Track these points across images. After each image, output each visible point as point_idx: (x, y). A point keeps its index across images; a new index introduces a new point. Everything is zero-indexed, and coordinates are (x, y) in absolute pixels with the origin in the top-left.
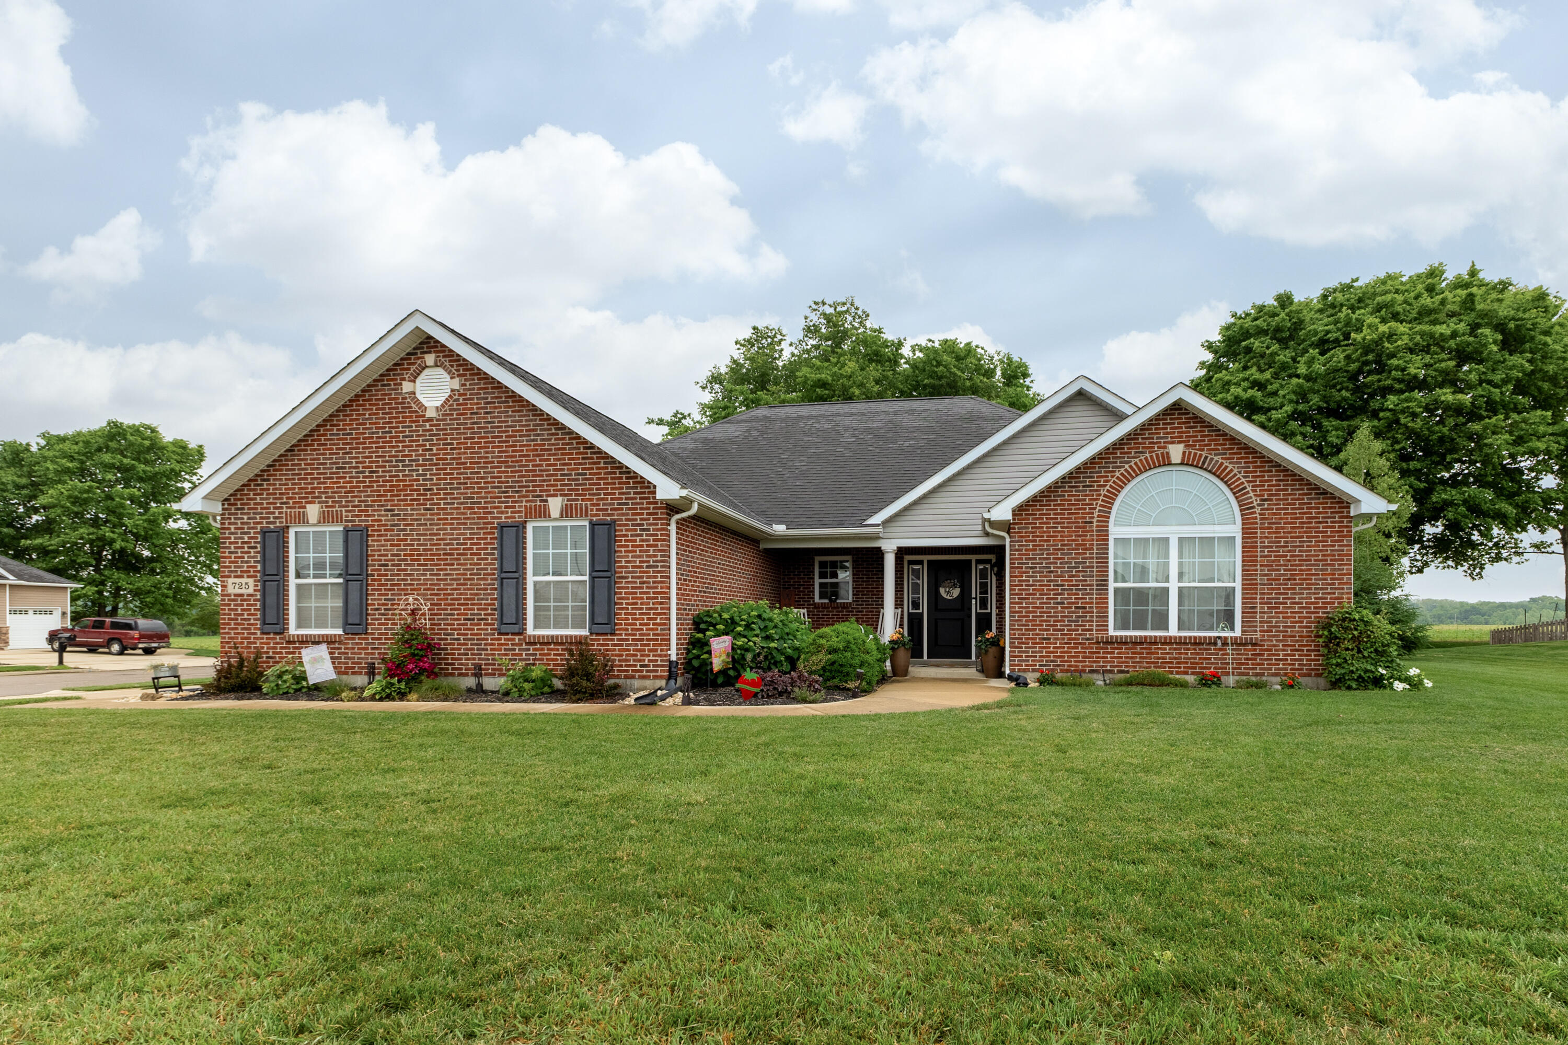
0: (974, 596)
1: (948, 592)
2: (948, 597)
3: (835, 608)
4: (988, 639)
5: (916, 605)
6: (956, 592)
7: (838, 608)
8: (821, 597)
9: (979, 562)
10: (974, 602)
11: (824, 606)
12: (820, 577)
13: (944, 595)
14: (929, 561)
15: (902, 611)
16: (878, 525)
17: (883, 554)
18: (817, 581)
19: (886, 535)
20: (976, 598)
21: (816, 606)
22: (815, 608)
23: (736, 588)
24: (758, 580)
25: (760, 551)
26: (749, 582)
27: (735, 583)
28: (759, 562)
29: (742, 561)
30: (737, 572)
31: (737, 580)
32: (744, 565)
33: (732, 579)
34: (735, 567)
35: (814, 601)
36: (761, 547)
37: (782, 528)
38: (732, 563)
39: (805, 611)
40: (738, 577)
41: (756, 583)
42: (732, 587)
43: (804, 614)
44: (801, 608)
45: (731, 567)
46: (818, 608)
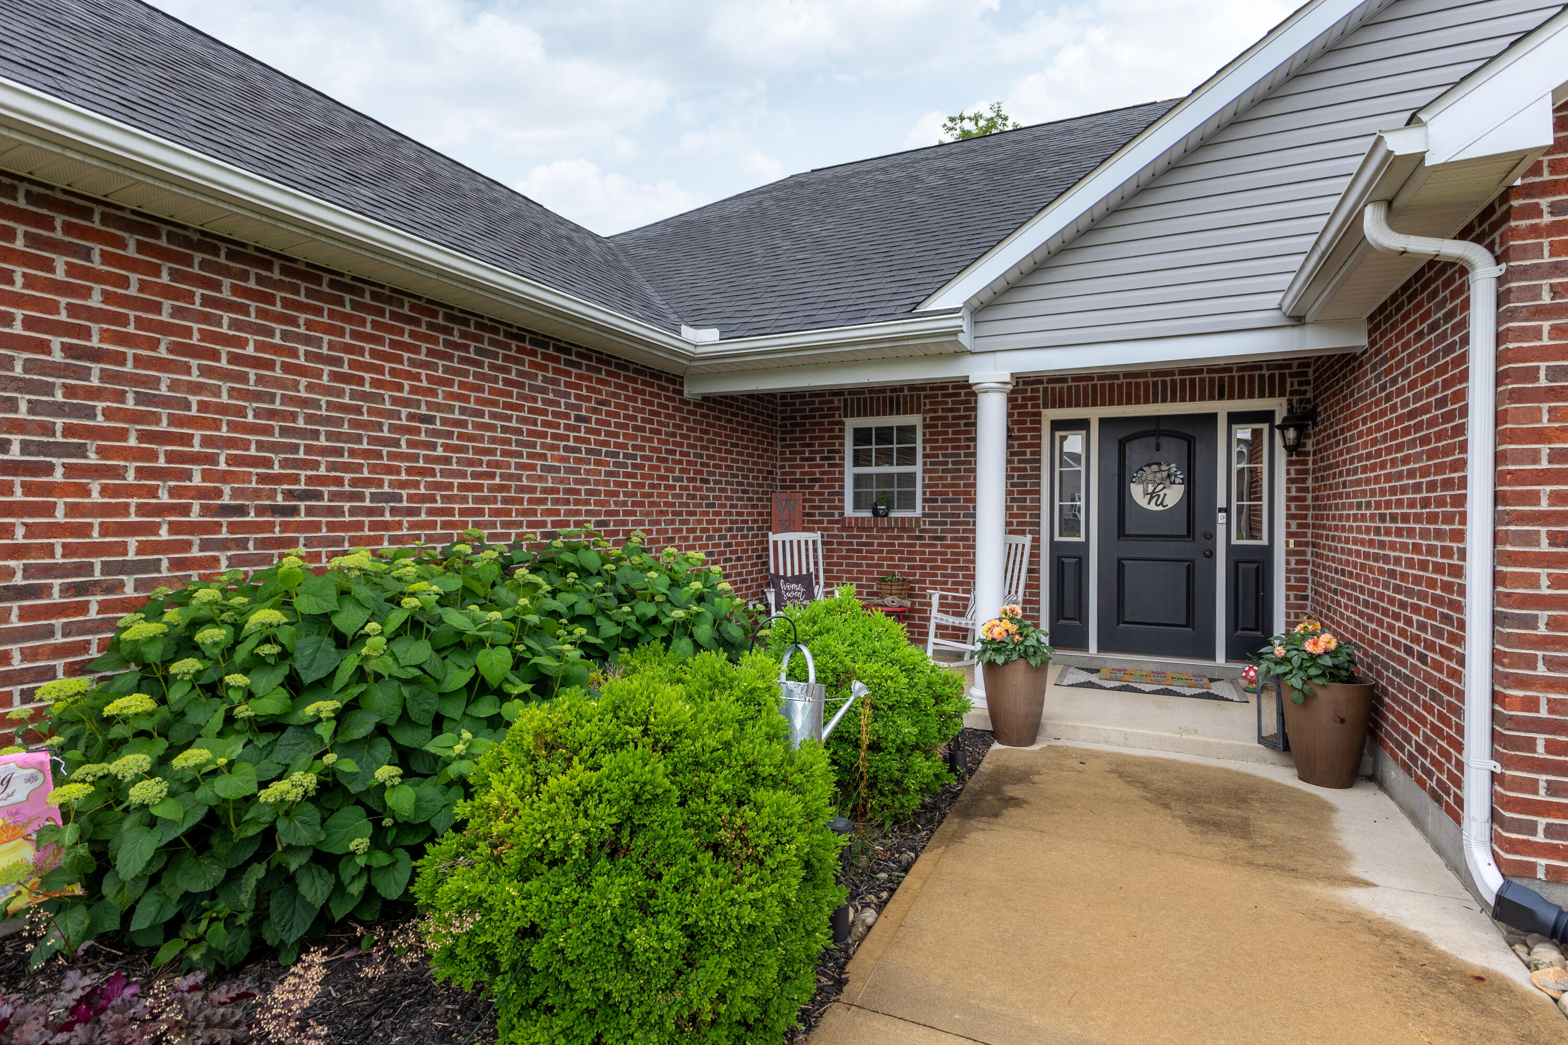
0: (1221, 502)
1: (1153, 495)
2: (1152, 507)
3: (884, 529)
4: (1313, 657)
5: (1070, 524)
6: (1174, 495)
7: (890, 529)
8: (857, 506)
9: (1235, 418)
10: (1221, 518)
11: (861, 525)
12: (857, 463)
13: (1142, 501)
14: (1103, 422)
15: (1036, 540)
16: (957, 310)
17: (974, 394)
18: (850, 471)
19: (982, 344)
20: (1227, 510)
21: (845, 524)
22: (844, 529)
23: (545, 490)
24: (672, 470)
25: (687, 403)
26: (627, 475)
27: (541, 479)
28: (679, 427)
29: (587, 420)
30: (555, 448)
31: (556, 470)
32: (597, 432)
33: (520, 466)
34: (544, 435)
35: (842, 514)
36: (692, 390)
37: (710, 335)
38: (521, 420)
39: (817, 536)
40: (565, 459)
41: (661, 478)
42: (521, 489)
43: (814, 542)
44: (812, 530)
45: (518, 431)
46: (850, 528)
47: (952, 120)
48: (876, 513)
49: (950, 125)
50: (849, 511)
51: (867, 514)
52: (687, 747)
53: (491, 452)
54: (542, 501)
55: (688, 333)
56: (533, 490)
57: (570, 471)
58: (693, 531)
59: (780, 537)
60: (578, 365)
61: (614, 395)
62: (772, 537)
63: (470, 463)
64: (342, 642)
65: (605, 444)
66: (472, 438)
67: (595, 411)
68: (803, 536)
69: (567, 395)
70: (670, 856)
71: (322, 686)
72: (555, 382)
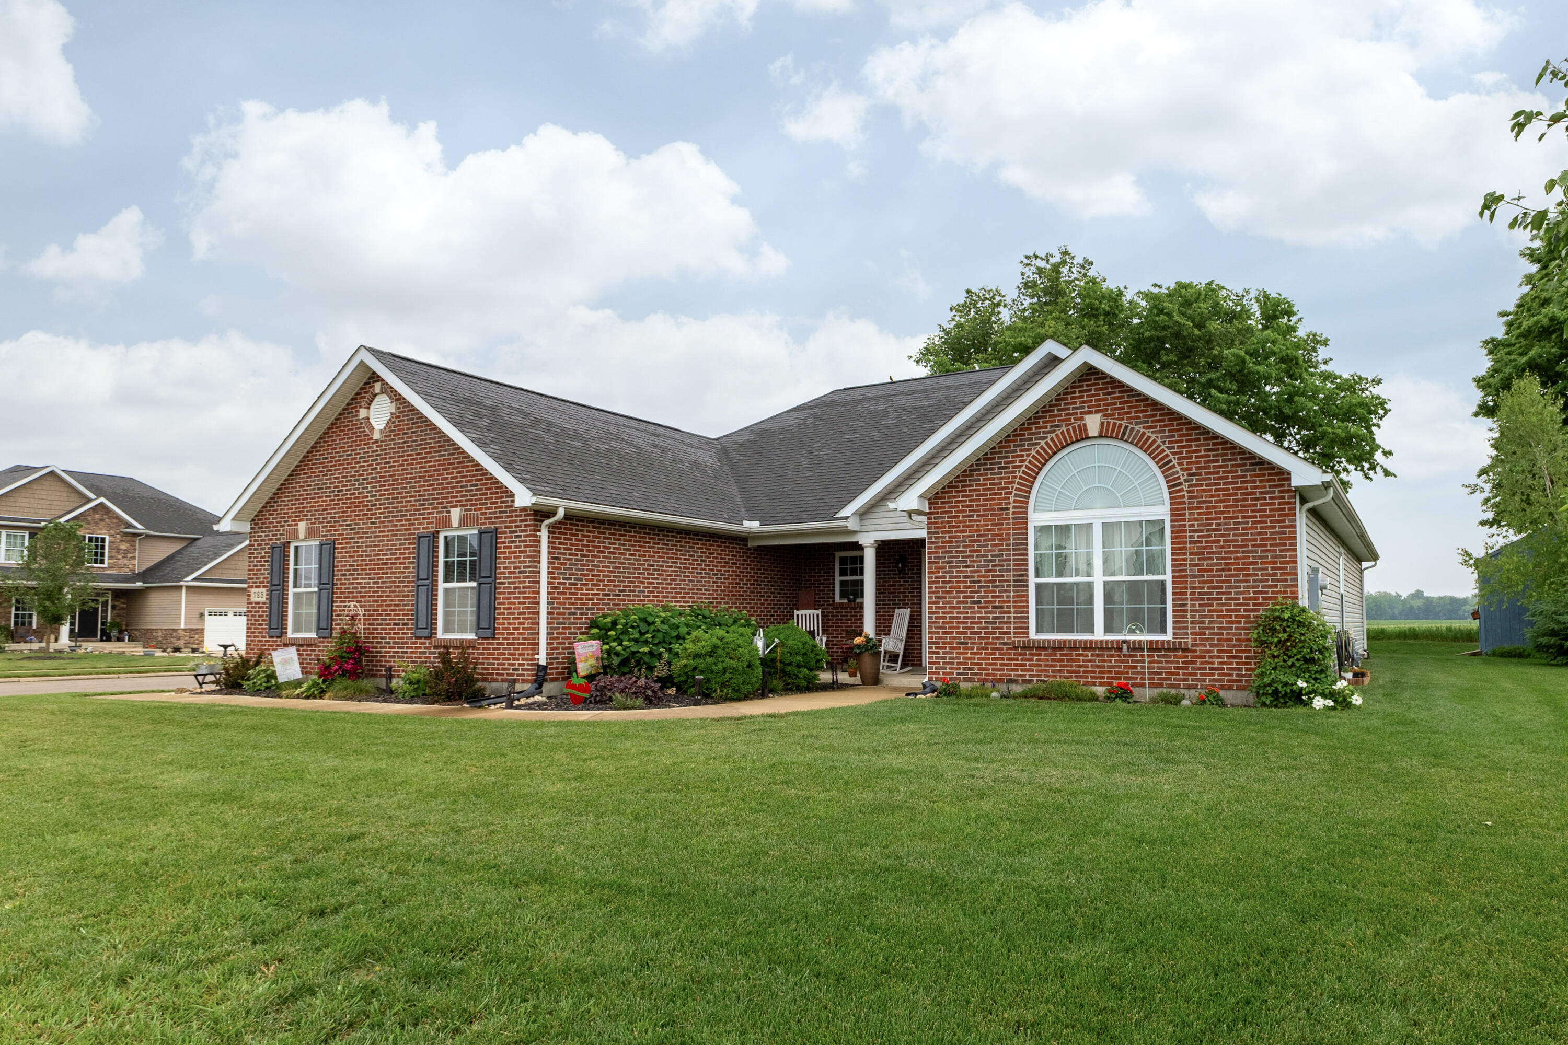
3: (852, 608)
7: (855, 608)
8: (842, 597)
11: (842, 607)
12: (841, 575)
16: (846, 518)
17: (864, 549)
18: (838, 579)
19: (864, 528)
22: (834, 608)
23: (689, 589)
24: (742, 580)
25: (750, 549)
26: (722, 583)
27: (688, 585)
28: (746, 561)
29: (705, 561)
30: (693, 573)
31: (693, 581)
32: (709, 566)
33: (681, 580)
34: (688, 568)
35: (834, 601)
36: (750, 544)
37: (756, 524)
38: (681, 563)
39: (819, 612)
40: (696, 577)
41: (737, 584)
42: (681, 589)
43: (818, 616)
44: (818, 609)
45: (680, 567)
46: (837, 608)
47: (1027, 257)
48: (849, 600)
49: (1026, 261)
50: (837, 599)
51: (845, 601)
52: (726, 640)
53: (671, 575)
54: (688, 593)
55: (747, 524)
56: (685, 589)
57: (698, 581)
58: (753, 608)
59: (800, 612)
60: (701, 540)
61: (716, 550)
62: (796, 612)
63: (665, 580)
64: (649, 624)
65: (713, 570)
66: (665, 571)
67: (708, 557)
68: (812, 612)
69: (697, 552)
70: (720, 656)
71: (647, 632)
72: (693, 548)
